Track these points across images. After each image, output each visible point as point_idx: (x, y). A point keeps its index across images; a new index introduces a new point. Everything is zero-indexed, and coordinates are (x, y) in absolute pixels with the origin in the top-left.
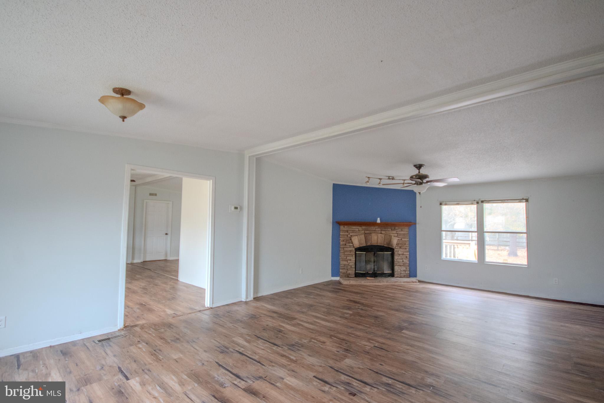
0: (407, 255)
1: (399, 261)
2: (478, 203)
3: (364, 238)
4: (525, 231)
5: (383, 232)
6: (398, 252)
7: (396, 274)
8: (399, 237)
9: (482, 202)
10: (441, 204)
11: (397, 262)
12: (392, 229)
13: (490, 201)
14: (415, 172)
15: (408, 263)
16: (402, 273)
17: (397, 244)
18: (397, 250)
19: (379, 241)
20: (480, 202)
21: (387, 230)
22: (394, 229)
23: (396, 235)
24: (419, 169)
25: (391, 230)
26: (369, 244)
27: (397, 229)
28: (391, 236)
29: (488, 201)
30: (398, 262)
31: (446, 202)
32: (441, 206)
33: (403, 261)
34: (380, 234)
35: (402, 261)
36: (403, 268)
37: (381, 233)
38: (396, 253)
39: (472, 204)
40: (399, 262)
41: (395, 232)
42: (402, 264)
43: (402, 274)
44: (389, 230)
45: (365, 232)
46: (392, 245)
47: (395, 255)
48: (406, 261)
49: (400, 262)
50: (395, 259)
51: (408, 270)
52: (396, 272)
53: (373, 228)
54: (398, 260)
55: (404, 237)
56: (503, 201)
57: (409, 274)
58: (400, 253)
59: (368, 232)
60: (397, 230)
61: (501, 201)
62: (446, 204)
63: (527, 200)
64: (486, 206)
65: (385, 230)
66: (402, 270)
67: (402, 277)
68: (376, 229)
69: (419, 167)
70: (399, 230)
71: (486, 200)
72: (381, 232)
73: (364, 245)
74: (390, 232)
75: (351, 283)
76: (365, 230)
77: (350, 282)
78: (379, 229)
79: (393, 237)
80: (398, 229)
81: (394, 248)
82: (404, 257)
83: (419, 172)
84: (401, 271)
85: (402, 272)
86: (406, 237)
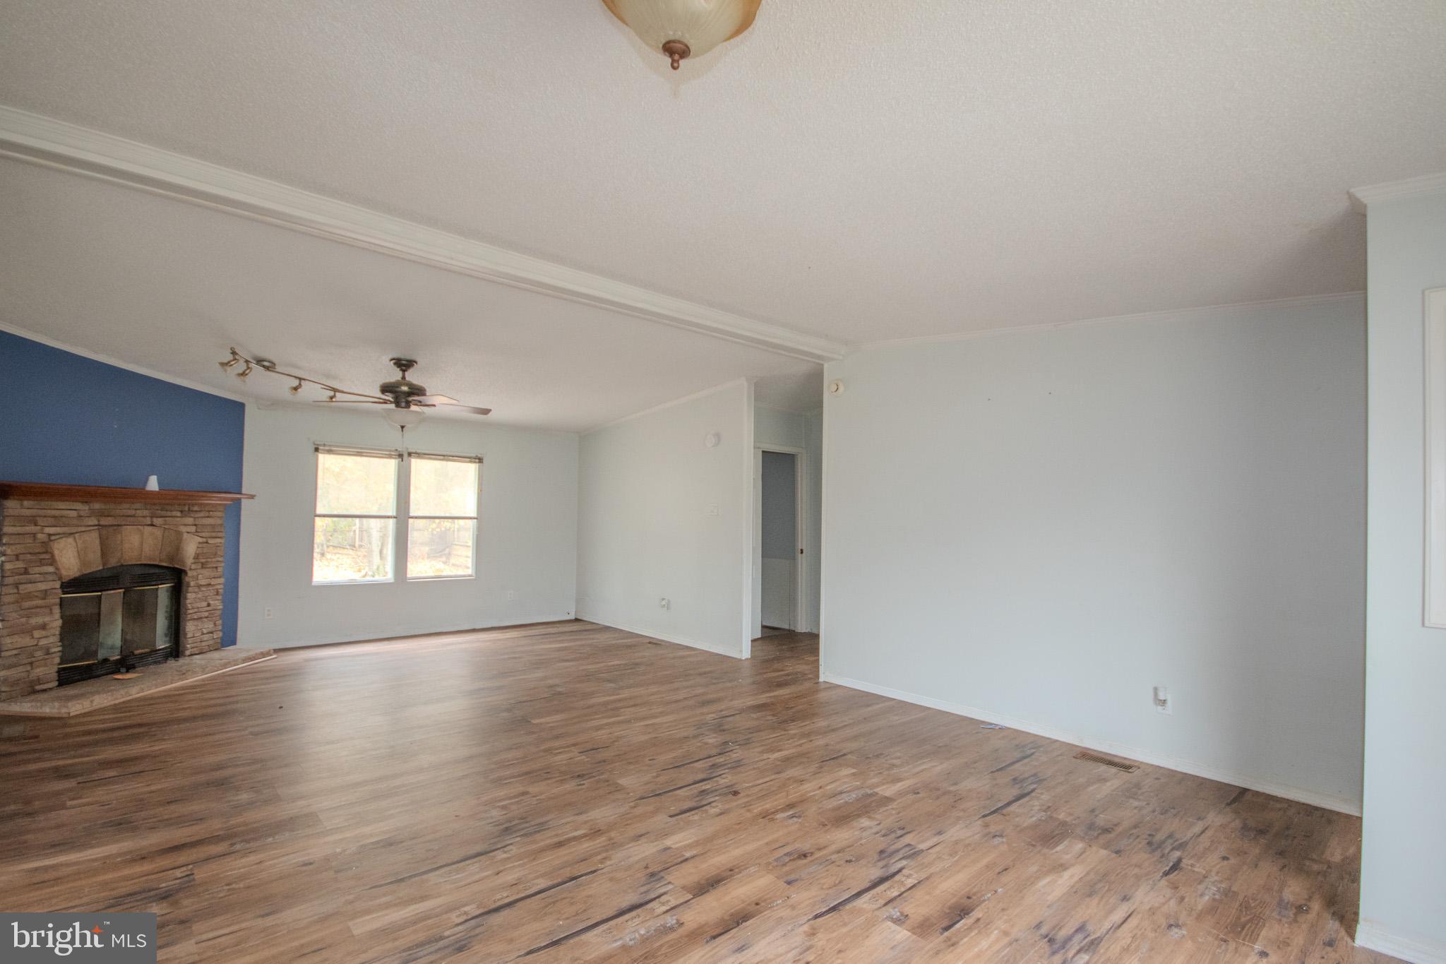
0: (218, 587)
1: (198, 605)
2: (401, 456)
3: (98, 542)
4: (474, 514)
5: (157, 521)
6: (196, 578)
7: (188, 646)
8: (200, 534)
9: (410, 454)
10: (317, 450)
11: (193, 608)
12: (181, 512)
13: (425, 454)
14: (395, 375)
15: (221, 607)
16: (205, 639)
17: (197, 557)
18: (195, 573)
19: (147, 550)
20: (406, 455)
21: (169, 514)
22: (189, 510)
23: (193, 529)
24: (404, 371)
25: (179, 514)
26: (113, 562)
27: (196, 511)
28: (179, 534)
29: (420, 455)
30: (196, 610)
31: (330, 446)
32: (316, 453)
33: (209, 605)
34: (150, 528)
35: (205, 604)
36: (206, 626)
37: (152, 525)
38: (192, 584)
39: (390, 456)
40: (199, 610)
41: (190, 520)
42: (206, 614)
43: (204, 644)
44: (174, 513)
45: (101, 523)
46: (183, 562)
47: (190, 589)
48: (217, 604)
49: (201, 610)
50: (188, 601)
51: (220, 628)
52: (190, 641)
53: (125, 508)
54: (195, 605)
55: (214, 534)
56: (446, 457)
57: (219, 641)
58: (203, 582)
59: (110, 523)
60: (196, 516)
61: (442, 457)
62: (330, 452)
63: (480, 460)
64: (416, 464)
65: (164, 513)
66: (205, 631)
67: (205, 651)
68: (138, 511)
69: (404, 364)
70: (202, 514)
71: (418, 451)
72: (152, 522)
73: (96, 566)
74: (179, 519)
75: (95, 703)
76: (101, 514)
77: (92, 702)
78: (146, 513)
79: (185, 535)
80: (200, 511)
81: (187, 569)
82: (210, 592)
83: (404, 378)
84: (203, 634)
85: (206, 637)
86: (220, 534)
